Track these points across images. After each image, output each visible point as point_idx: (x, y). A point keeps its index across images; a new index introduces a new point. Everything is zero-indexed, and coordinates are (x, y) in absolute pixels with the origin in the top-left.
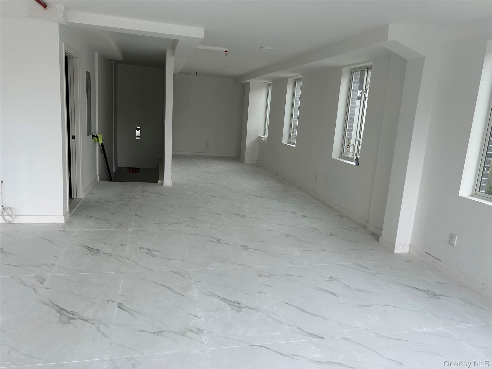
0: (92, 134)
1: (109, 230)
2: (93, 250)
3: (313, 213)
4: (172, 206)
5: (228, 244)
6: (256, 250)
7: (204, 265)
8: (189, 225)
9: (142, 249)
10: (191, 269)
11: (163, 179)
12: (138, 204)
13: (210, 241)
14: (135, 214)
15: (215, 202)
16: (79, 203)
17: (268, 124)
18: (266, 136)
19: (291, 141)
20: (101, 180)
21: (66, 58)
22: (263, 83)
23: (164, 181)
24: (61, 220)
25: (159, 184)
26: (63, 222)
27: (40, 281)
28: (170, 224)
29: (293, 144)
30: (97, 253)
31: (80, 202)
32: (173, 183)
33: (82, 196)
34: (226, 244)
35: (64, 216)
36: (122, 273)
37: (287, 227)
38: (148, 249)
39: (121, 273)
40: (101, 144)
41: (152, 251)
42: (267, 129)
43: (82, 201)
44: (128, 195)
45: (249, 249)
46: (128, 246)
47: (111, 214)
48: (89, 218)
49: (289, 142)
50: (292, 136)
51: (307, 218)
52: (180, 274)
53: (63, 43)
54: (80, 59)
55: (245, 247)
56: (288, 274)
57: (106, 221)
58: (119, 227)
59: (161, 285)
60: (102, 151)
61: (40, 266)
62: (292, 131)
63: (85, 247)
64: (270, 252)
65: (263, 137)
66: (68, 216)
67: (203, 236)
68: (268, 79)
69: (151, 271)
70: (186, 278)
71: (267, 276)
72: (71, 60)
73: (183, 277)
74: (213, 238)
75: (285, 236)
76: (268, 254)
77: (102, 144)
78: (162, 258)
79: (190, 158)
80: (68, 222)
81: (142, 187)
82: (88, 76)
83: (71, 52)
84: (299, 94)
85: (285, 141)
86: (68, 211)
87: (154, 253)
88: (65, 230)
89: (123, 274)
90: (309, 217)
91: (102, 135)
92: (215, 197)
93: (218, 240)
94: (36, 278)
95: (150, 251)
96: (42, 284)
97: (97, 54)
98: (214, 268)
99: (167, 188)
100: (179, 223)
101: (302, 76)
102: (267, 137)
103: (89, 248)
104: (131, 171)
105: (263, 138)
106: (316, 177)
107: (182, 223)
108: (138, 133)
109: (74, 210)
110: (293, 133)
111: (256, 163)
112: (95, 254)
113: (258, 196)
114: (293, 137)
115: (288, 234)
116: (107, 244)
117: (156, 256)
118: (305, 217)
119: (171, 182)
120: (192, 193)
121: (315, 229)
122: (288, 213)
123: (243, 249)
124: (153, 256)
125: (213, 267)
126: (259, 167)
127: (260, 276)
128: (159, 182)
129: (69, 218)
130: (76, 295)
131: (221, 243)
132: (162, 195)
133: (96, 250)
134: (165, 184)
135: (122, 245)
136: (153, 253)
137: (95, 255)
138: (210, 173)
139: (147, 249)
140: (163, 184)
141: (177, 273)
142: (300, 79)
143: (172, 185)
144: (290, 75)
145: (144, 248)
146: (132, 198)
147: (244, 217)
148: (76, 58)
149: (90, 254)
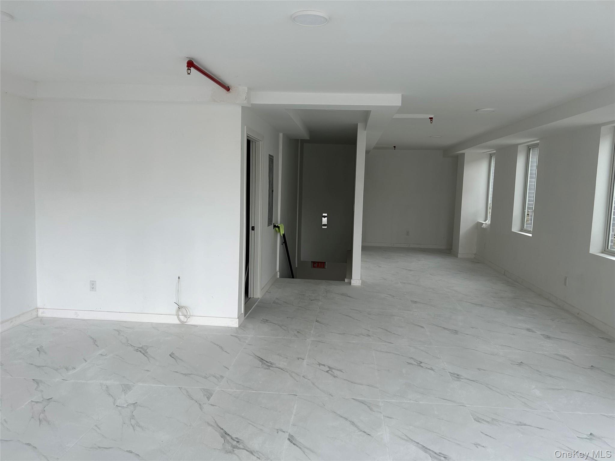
0: (273, 223)
1: (285, 338)
2: (266, 363)
3: (561, 332)
4: (361, 313)
5: (432, 369)
6: (473, 382)
7: (398, 396)
8: (381, 339)
9: (321, 366)
10: (381, 399)
11: (351, 277)
12: (320, 308)
13: (408, 363)
14: (316, 320)
15: (416, 310)
16: (255, 303)
17: (491, 205)
18: (488, 222)
19: (525, 228)
20: (282, 276)
21: (249, 142)
22: (483, 153)
23: (352, 279)
24: (234, 323)
25: (346, 283)
26: (237, 325)
27: (207, 395)
28: (356, 335)
29: (529, 232)
30: (270, 367)
31: (257, 302)
32: (363, 282)
33: (259, 295)
34: (430, 369)
35: (238, 318)
36: (297, 395)
37: (520, 351)
38: (329, 367)
39: (295, 395)
40: (282, 235)
41: (333, 370)
42: (490, 213)
43: (258, 300)
44: (309, 296)
45: (462, 379)
46: (305, 361)
47: (289, 318)
48: (265, 322)
49: (522, 230)
50: (526, 222)
51: (551, 339)
52: (366, 405)
53: (246, 126)
54: (263, 142)
55: (456, 376)
56: (520, 422)
57: (283, 327)
58: (296, 336)
59: (341, 417)
60: (284, 243)
61: (208, 377)
62: (526, 214)
63: (257, 357)
64: (493, 386)
65: (484, 222)
66: (243, 318)
67: (399, 355)
68: (489, 147)
69: (330, 396)
70: (374, 411)
71: (488, 422)
72: (254, 144)
73: (371, 409)
74: (412, 359)
75: (517, 364)
76: (490, 389)
77: (284, 235)
78: (345, 380)
79: (385, 251)
80: (242, 326)
81: (326, 287)
82: (271, 159)
83: (253, 135)
84: (535, 164)
85: (515, 228)
86: (243, 312)
87: (336, 373)
88: (238, 335)
89: (297, 397)
90: (555, 338)
91: (284, 225)
92: (416, 302)
93: (419, 363)
94: (203, 392)
95: (331, 370)
96: (208, 400)
97: (281, 135)
98: (412, 402)
99: (356, 288)
100: (368, 335)
101: (538, 142)
102: (490, 223)
103: (262, 360)
104: (316, 265)
105: (484, 225)
106: (566, 279)
107: (372, 336)
108: (325, 220)
109: (250, 311)
110: (528, 217)
111: (475, 258)
112: (268, 367)
113: (476, 305)
114: (528, 223)
115: (521, 362)
116: (281, 356)
117: (338, 378)
118: (548, 337)
119: (360, 281)
120: (386, 296)
121: (564, 357)
122: (522, 330)
123: (454, 378)
124: (335, 377)
125: (410, 399)
126: (478, 263)
127: (478, 420)
128: (346, 280)
129: (244, 321)
130: (243, 418)
131: (422, 367)
132: (349, 297)
133: (269, 363)
134: (353, 283)
135: (298, 359)
136: (334, 373)
137: (267, 369)
138: (411, 270)
139: (327, 366)
140: (350, 283)
141: (363, 402)
142: (535, 146)
143: (362, 284)
144: (522, 141)
145: (324, 365)
146: (314, 300)
147: (456, 333)
148: (259, 142)
149: (262, 367)
